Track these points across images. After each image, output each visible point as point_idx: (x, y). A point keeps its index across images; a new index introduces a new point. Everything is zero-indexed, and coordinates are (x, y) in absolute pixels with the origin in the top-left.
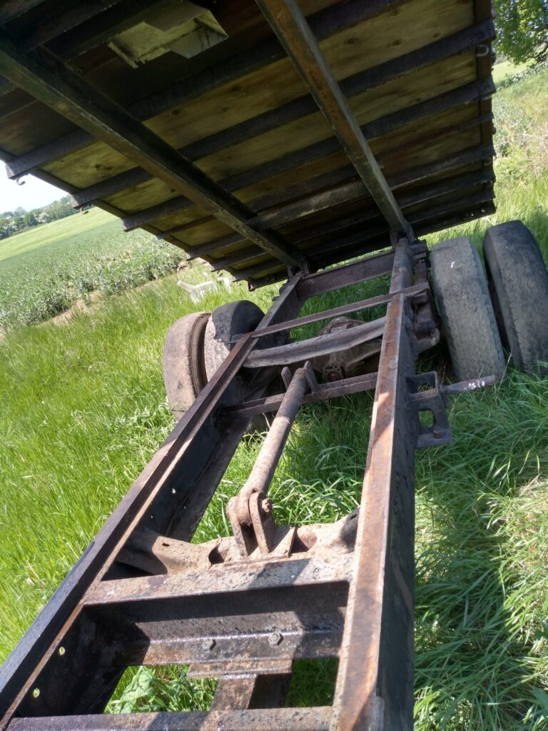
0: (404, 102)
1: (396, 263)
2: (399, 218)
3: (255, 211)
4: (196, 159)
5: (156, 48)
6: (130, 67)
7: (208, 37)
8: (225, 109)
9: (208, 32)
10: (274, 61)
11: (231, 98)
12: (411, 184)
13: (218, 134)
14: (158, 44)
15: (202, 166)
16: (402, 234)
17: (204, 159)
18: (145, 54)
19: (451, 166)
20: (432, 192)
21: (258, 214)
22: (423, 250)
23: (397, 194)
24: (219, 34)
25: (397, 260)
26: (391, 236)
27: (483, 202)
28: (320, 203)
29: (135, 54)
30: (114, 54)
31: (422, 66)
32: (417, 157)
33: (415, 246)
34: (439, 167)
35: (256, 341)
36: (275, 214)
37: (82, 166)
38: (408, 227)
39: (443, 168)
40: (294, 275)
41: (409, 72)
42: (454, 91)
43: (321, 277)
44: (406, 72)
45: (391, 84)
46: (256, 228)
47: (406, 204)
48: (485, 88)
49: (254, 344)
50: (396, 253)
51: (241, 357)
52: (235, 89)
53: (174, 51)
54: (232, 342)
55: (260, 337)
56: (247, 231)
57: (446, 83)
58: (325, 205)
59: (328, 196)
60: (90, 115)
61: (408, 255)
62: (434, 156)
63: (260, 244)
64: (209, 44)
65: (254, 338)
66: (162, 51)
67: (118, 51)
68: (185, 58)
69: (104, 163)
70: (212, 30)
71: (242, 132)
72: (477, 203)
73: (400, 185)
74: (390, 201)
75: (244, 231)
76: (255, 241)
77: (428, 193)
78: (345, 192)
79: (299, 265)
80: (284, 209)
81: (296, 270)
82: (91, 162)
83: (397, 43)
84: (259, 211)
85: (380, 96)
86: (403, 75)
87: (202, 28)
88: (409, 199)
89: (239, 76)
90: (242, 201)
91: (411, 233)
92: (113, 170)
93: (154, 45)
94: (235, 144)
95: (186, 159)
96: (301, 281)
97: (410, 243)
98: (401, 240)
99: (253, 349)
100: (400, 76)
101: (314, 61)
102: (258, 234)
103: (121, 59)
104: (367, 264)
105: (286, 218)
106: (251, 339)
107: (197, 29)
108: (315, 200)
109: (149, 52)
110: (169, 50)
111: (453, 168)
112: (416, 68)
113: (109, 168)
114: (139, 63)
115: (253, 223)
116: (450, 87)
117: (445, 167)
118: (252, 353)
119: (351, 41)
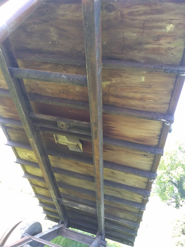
0: (119, 196)
1: (93, 243)
2: (102, 229)
3: (62, 196)
4: (55, 172)
5: (64, 143)
6: (55, 142)
7: (78, 149)
8: (72, 166)
9: (79, 148)
10: (91, 164)
11: (75, 165)
12: (111, 220)
13: (66, 170)
14: (65, 142)
15: (56, 175)
16: (101, 234)
17: (57, 174)
18: (61, 142)
19: (125, 223)
20: (116, 226)
21: (63, 198)
22: (104, 245)
23: (106, 220)
24: (81, 150)
25: (94, 243)
26: (97, 232)
27: (131, 240)
28: (81, 207)
29: (58, 140)
30: (53, 137)
31: (128, 190)
32: (116, 213)
33: (103, 241)
34: (122, 221)
35: (31, 241)
36: (67, 202)
37: (25, 153)
38: (104, 233)
39: (122, 222)
40: (61, 224)
41: (124, 190)
42: (134, 202)
43: (68, 231)
44: (123, 189)
45: (118, 189)
46: (59, 202)
47: (107, 225)
48: (143, 207)
49: (30, 241)
50: (95, 240)
51: (21, 244)
52: (77, 163)
53: (68, 146)
54: (24, 235)
55: (34, 240)
56: (56, 201)
57: (133, 198)
58: (83, 209)
59: (85, 207)
60: (36, 146)
61: (99, 243)
62: (122, 216)
63: (57, 207)
64: (77, 150)
65: (31, 239)
66: (65, 144)
67: (55, 137)
68: (69, 149)
69: (31, 157)
70: (80, 148)
71: (72, 174)
72: (128, 240)
73: (108, 218)
74: (102, 221)
75: (55, 200)
76: (56, 205)
77: (115, 226)
78: (91, 209)
79: (64, 222)
80: (70, 202)
81: (62, 223)
82: (28, 154)
83: (124, 181)
84: (63, 197)
85: (114, 190)
86: (122, 190)
87: (78, 146)
88: (109, 224)
89: (80, 162)
90: (60, 191)
91: (104, 236)
92: (32, 160)
93: (64, 142)
94: (68, 176)
95: (53, 170)
96: (61, 228)
97: (102, 239)
98: (100, 236)
99: (28, 244)
100: (121, 189)
101: (99, 172)
102: (58, 204)
103: (54, 139)
104: (85, 237)
105: (70, 205)
106: (30, 239)
107: (77, 145)
108: (81, 206)
109: (62, 142)
110: (67, 145)
111: (126, 224)
112: (126, 190)
113: (31, 159)
114: (58, 143)
115: (59, 200)
116: (133, 200)
117: (123, 222)
118: (26, 245)
119: (112, 172)
